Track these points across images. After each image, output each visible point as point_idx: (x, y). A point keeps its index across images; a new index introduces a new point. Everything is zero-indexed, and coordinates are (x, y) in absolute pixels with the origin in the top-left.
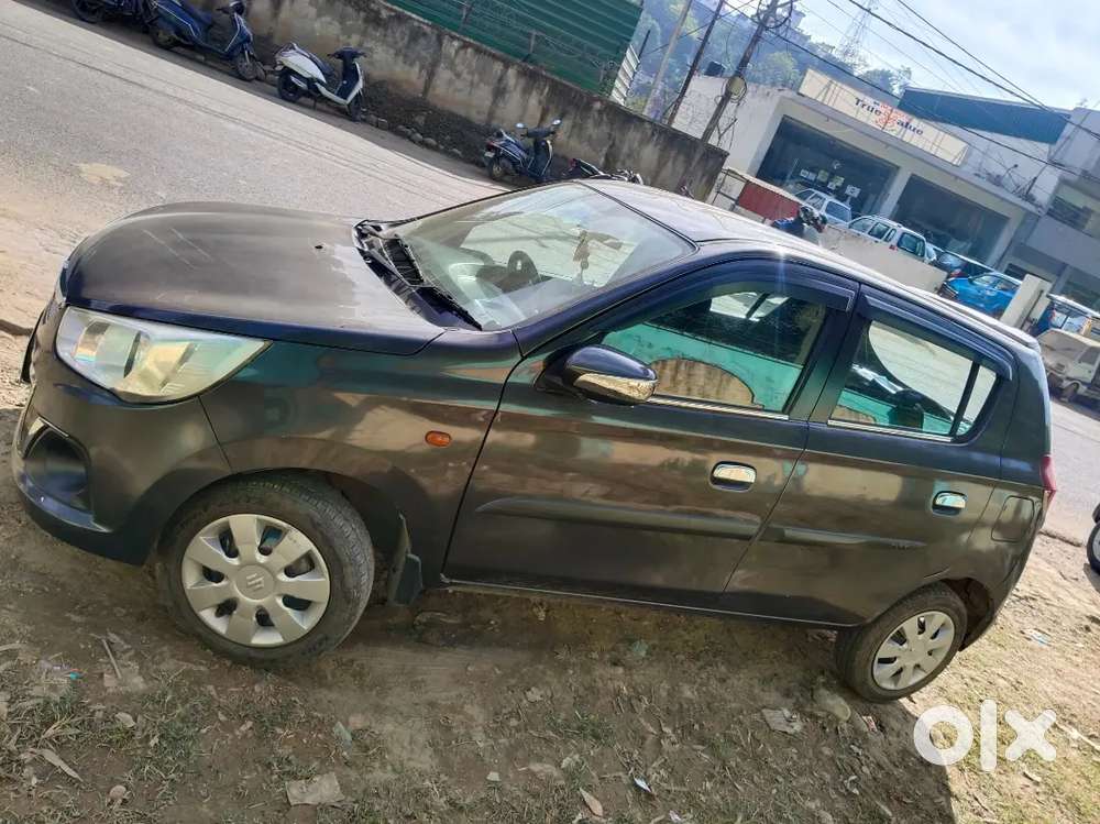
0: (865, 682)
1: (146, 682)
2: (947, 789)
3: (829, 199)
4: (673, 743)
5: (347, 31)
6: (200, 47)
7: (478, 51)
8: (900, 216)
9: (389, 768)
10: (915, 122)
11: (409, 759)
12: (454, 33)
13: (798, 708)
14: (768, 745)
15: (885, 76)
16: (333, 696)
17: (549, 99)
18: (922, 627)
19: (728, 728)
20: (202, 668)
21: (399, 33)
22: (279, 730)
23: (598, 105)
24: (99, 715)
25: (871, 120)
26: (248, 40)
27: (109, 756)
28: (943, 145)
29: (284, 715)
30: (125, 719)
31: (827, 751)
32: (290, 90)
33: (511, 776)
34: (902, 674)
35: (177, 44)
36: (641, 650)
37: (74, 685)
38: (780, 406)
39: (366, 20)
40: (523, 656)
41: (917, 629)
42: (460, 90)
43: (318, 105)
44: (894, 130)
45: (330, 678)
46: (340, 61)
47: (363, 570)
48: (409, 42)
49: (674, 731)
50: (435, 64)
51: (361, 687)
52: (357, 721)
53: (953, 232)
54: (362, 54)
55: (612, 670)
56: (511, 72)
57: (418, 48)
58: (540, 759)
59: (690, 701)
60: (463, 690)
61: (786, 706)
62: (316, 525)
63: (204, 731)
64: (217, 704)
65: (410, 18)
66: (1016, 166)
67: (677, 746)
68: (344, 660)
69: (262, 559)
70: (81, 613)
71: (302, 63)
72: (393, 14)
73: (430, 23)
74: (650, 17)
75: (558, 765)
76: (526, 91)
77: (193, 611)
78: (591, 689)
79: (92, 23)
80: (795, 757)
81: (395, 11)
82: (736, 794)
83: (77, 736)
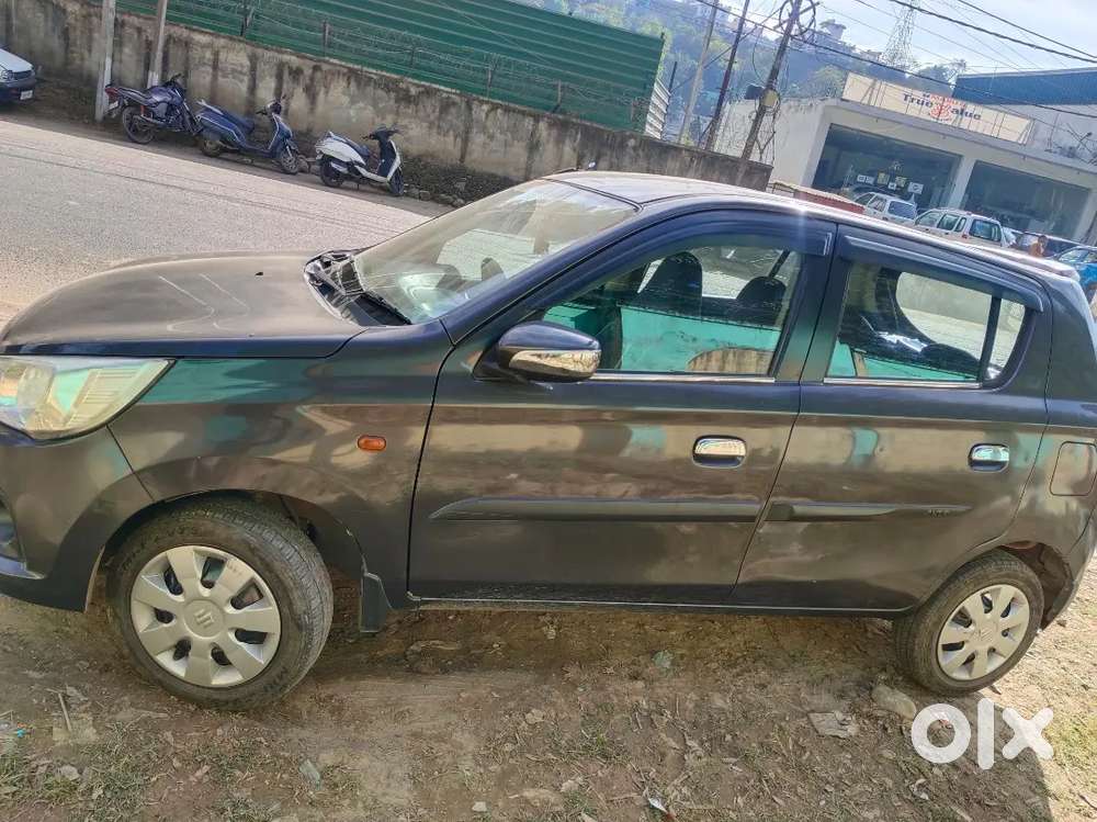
0: (931, 674)
1: (99, 733)
2: (1042, 785)
3: (890, 199)
4: (700, 757)
5: (381, 113)
6: (247, 150)
7: (507, 110)
8: (971, 204)
9: (360, 805)
10: (970, 108)
11: (384, 794)
12: (481, 98)
13: (853, 710)
14: (816, 752)
15: (939, 71)
16: (305, 734)
17: (583, 145)
18: (988, 606)
19: (767, 737)
20: (162, 715)
21: (430, 107)
22: (238, 773)
23: (632, 142)
24: (42, 770)
25: (924, 113)
26: (288, 137)
27: (47, 813)
28: (1006, 126)
29: (246, 757)
30: (71, 773)
31: (888, 754)
32: (332, 176)
33: (500, 804)
34: (975, 661)
35: (225, 150)
36: (664, 660)
37: (20, 741)
38: (764, 370)
39: (397, 100)
40: (528, 678)
41: (982, 607)
42: (496, 151)
43: (362, 187)
44: (949, 118)
45: (305, 717)
46: (377, 142)
47: (312, 592)
48: (441, 112)
49: (702, 743)
50: (467, 131)
51: (338, 723)
52: (328, 758)
53: (1032, 213)
54: (396, 131)
55: (630, 685)
56: (542, 125)
57: (449, 118)
58: (534, 784)
59: (722, 711)
60: (454, 718)
61: (838, 708)
62: (253, 550)
63: (154, 779)
64: (172, 750)
65: (439, 90)
66: (1090, 134)
67: (705, 760)
68: (323, 696)
69: (206, 592)
70: (41, 669)
71: (339, 149)
72: (421, 89)
73: (458, 92)
74: (688, 56)
75: (557, 789)
76: (559, 141)
77: (149, 656)
78: (605, 707)
79: (145, 144)
80: (849, 763)
81: (423, 86)
82: (774, 808)
83: (14, 794)
